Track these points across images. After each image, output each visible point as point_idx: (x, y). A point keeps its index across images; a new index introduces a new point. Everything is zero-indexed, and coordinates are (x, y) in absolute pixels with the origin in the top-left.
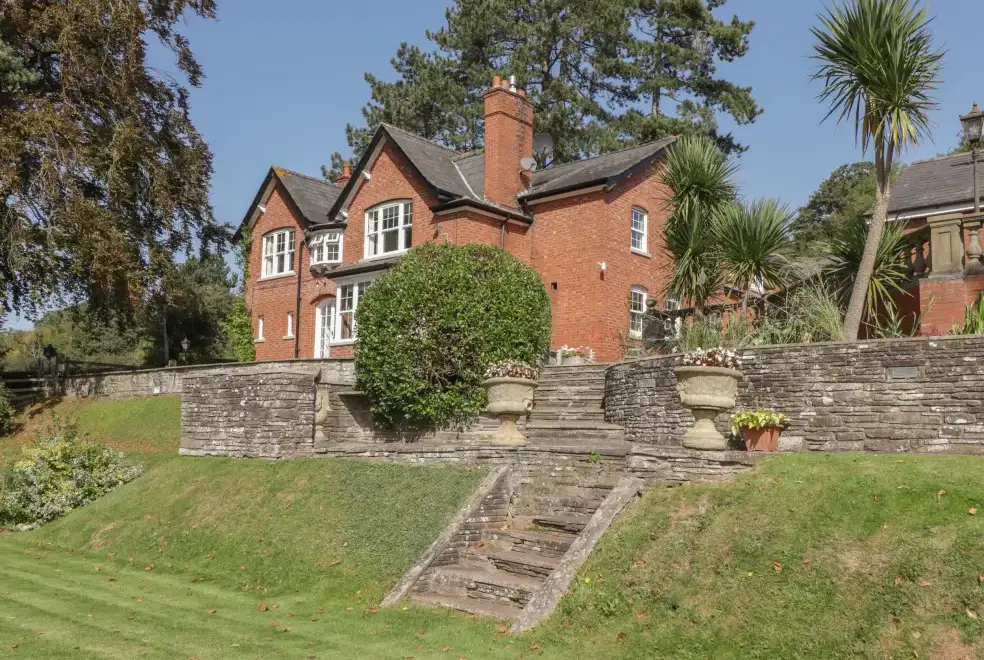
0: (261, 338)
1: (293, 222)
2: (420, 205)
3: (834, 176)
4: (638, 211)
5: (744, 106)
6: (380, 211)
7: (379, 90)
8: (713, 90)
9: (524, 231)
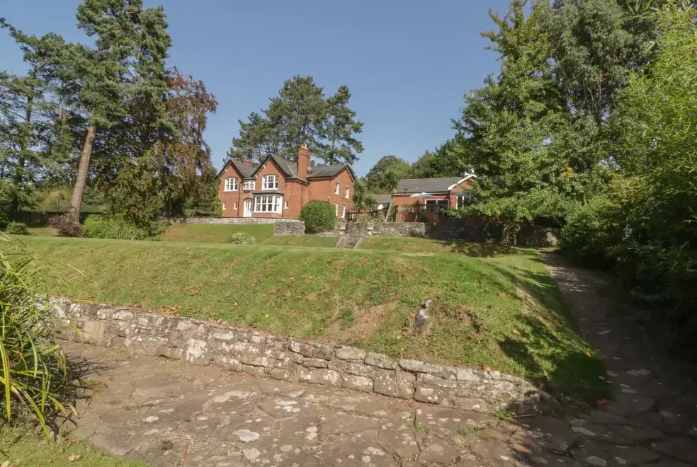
0: (224, 208)
1: (237, 175)
2: (281, 177)
3: (382, 159)
4: (337, 183)
5: (359, 147)
6: (268, 177)
7: (243, 126)
8: (350, 141)
9: (307, 186)
